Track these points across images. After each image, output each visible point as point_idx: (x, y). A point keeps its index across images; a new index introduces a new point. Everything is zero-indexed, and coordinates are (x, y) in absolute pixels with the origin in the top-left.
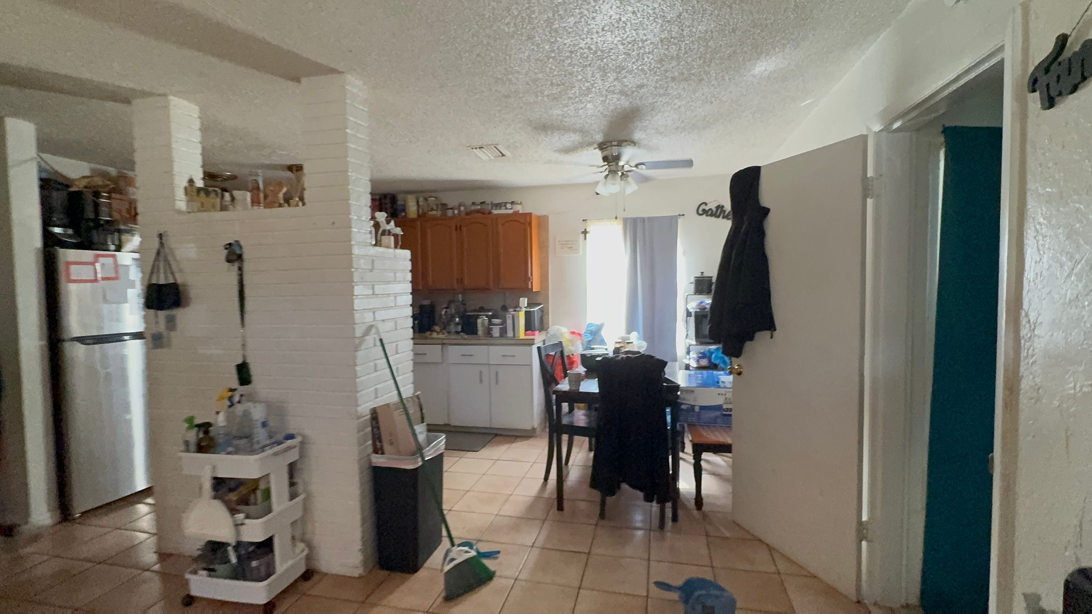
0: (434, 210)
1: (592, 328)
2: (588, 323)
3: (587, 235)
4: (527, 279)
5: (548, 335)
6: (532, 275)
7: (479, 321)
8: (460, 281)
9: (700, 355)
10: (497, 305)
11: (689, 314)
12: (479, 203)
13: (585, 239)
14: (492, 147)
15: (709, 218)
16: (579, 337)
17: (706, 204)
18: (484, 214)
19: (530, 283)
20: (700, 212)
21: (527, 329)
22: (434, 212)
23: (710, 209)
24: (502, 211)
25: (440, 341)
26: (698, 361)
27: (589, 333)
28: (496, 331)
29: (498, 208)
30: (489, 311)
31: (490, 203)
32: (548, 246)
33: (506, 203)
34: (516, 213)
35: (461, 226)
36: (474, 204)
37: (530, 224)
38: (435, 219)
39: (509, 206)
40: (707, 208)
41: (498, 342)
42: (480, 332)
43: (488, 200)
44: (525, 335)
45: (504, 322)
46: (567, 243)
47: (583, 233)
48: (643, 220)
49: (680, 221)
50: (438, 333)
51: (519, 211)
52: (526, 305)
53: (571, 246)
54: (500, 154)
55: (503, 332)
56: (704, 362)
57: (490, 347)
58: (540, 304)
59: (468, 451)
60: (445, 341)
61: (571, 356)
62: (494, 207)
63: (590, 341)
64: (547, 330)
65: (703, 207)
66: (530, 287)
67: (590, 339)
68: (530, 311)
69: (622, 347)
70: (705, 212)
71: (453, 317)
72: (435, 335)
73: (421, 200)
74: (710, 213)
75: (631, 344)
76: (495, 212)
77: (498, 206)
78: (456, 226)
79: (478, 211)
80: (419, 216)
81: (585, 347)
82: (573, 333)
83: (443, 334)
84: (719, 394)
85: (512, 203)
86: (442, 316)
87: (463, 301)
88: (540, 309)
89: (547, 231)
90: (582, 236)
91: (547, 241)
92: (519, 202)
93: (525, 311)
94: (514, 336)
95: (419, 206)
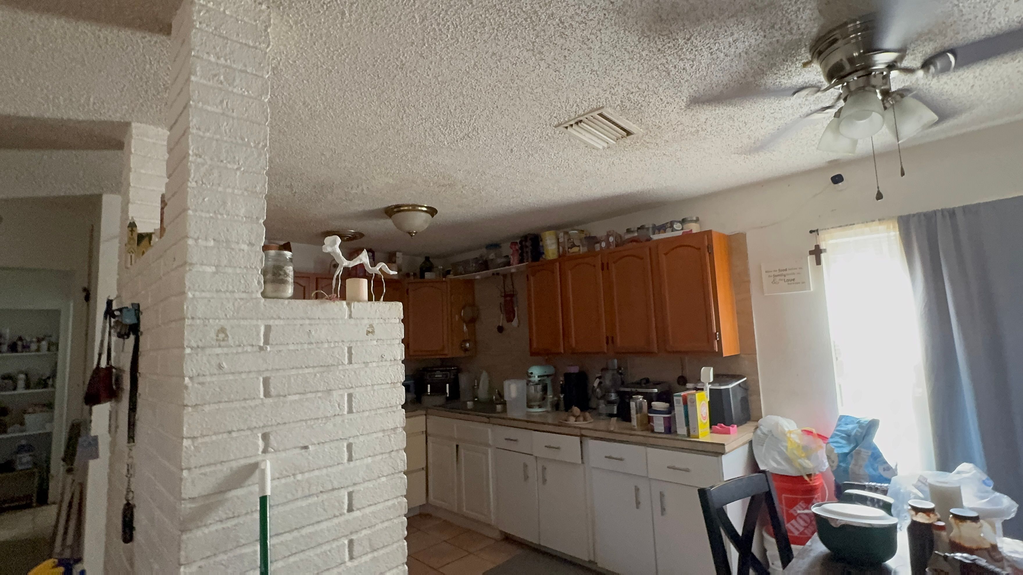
0: (574, 246)
1: (850, 427)
2: (840, 415)
3: (823, 256)
5: (759, 432)
6: (719, 330)
7: (633, 404)
8: (610, 340)
12: (636, 229)
13: (819, 263)
16: (820, 441)
18: (641, 242)
19: (716, 342)
22: (575, 249)
24: (669, 234)
25: (577, 431)
27: (842, 438)
28: (659, 423)
29: (662, 231)
30: (656, 384)
31: (651, 226)
32: (749, 282)
33: (672, 223)
34: (689, 234)
35: (608, 264)
36: (629, 231)
37: (710, 248)
38: (578, 257)
39: (677, 226)
41: (660, 442)
42: (634, 422)
43: (648, 223)
44: (710, 434)
46: (784, 273)
47: (811, 253)
50: (577, 418)
51: (691, 230)
52: (712, 380)
53: (792, 277)
54: (622, 131)
57: (649, 449)
61: (806, 478)
62: (657, 231)
63: (846, 454)
64: (755, 421)
66: (717, 349)
67: (846, 450)
68: (721, 390)
72: (571, 419)
73: (562, 235)
76: (656, 237)
77: (662, 228)
78: (603, 264)
79: (633, 240)
80: (560, 256)
81: (835, 464)
82: (808, 433)
85: (683, 221)
86: (594, 390)
87: (619, 368)
88: (739, 385)
89: (744, 256)
90: (811, 259)
91: (746, 271)
92: (695, 219)
93: (711, 390)
94: (689, 435)
95: (558, 243)
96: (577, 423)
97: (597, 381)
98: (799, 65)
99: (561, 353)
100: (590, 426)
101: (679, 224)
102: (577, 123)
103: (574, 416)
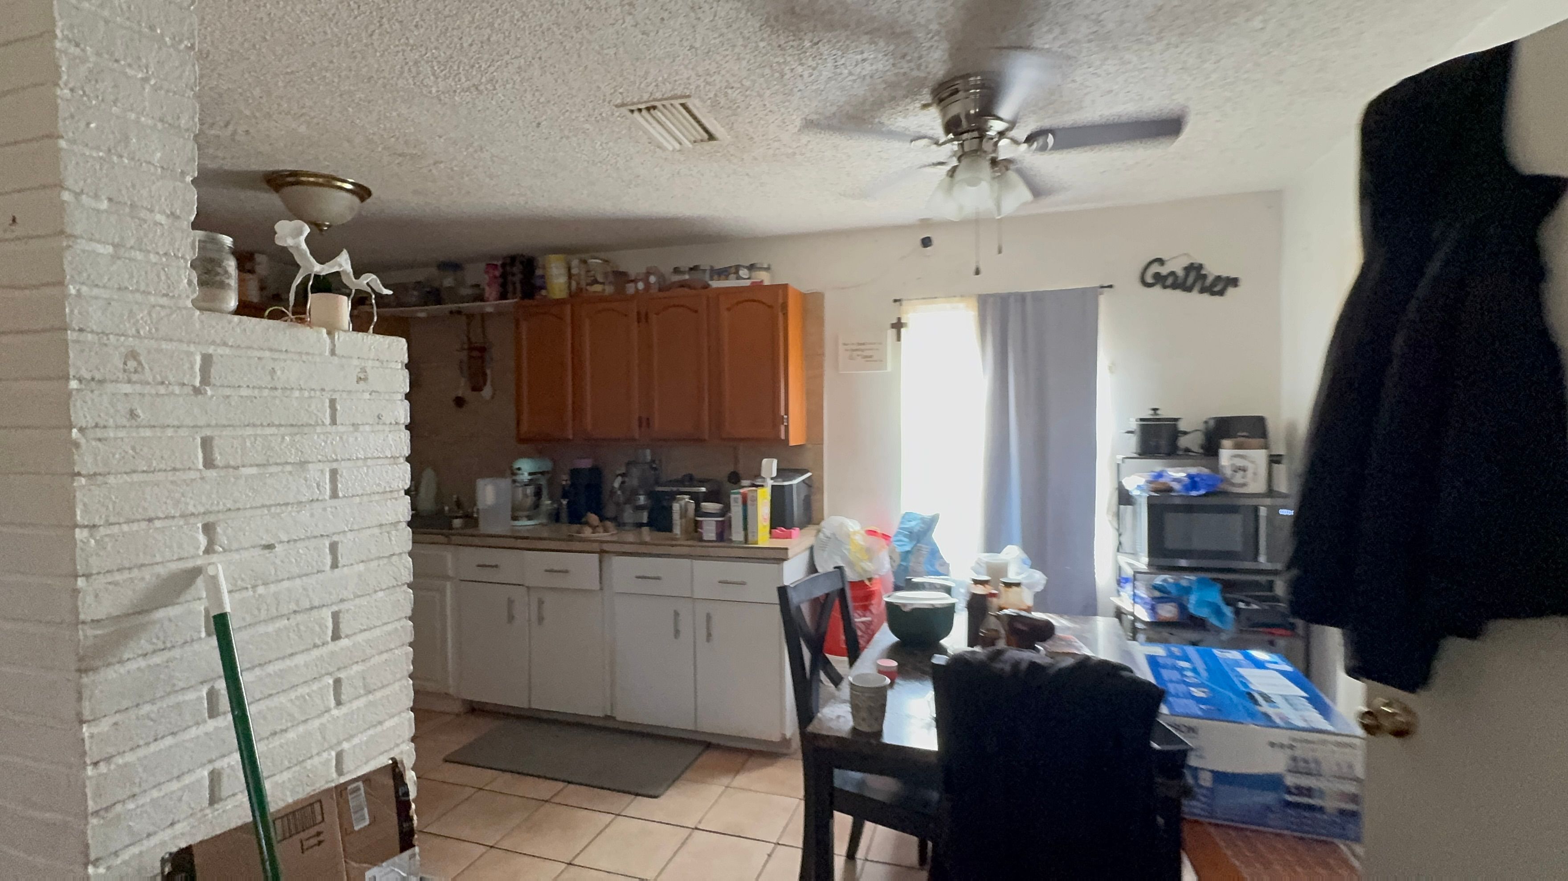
0: (596, 282)
1: (913, 523)
2: (903, 512)
3: (903, 330)
4: (776, 419)
5: (821, 535)
6: (787, 413)
7: (676, 507)
8: (645, 422)
9: (1157, 594)
10: (722, 472)
11: (1124, 498)
12: (687, 269)
13: (899, 339)
14: (676, 103)
15: (1169, 291)
16: (883, 542)
17: (1160, 261)
18: (695, 288)
19: (783, 428)
20: (1149, 280)
21: (773, 526)
22: (598, 288)
23: (1173, 273)
24: (731, 283)
25: (596, 546)
27: (905, 536)
28: (709, 529)
29: (723, 277)
30: (702, 482)
31: (708, 268)
32: (823, 354)
33: (738, 268)
34: (758, 286)
35: (647, 314)
36: (677, 271)
37: (784, 307)
38: (601, 299)
39: (743, 273)
40: (1164, 271)
41: (712, 552)
42: (677, 530)
43: (705, 263)
44: (772, 536)
45: (726, 510)
46: (862, 347)
47: (893, 326)
48: (1022, 298)
49: (1104, 302)
50: (594, 528)
51: (762, 282)
52: (774, 474)
53: (869, 353)
54: (706, 136)
55: (724, 531)
56: (1168, 611)
57: (697, 562)
58: (802, 472)
59: (637, 795)
60: (606, 547)
61: (867, 583)
62: (716, 277)
63: (908, 552)
64: (818, 524)
65: (1155, 268)
66: (783, 437)
67: (908, 548)
68: (783, 486)
69: (993, 595)
70: (1159, 279)
71: (635, 493)
72: (587, 532)
73: (575, 263)
74: (1170, 281)
76: (715, 284)
77: (723, 273)
78: (638, 313)
79: (682, 285)
80: (571, 295)
81: (896, 565)
82: (872, 533)
83: (606, 531)
85: (752, 267)
86: (613, 492)
87: (653, 461)
88: (803, 481)
89: (820, 321)
90: (892, 333)
91: (821, 342)
92: (765, 266)
93: (773, 486)
94: (746, 540)
95: (570, 276)
96: (596, 535)
97: (619, 479)
98: (918, 105)
99: (568, 440)
100: (615, 539)
101: (746, 271)
102: (648, 109)
103: (590, 526)
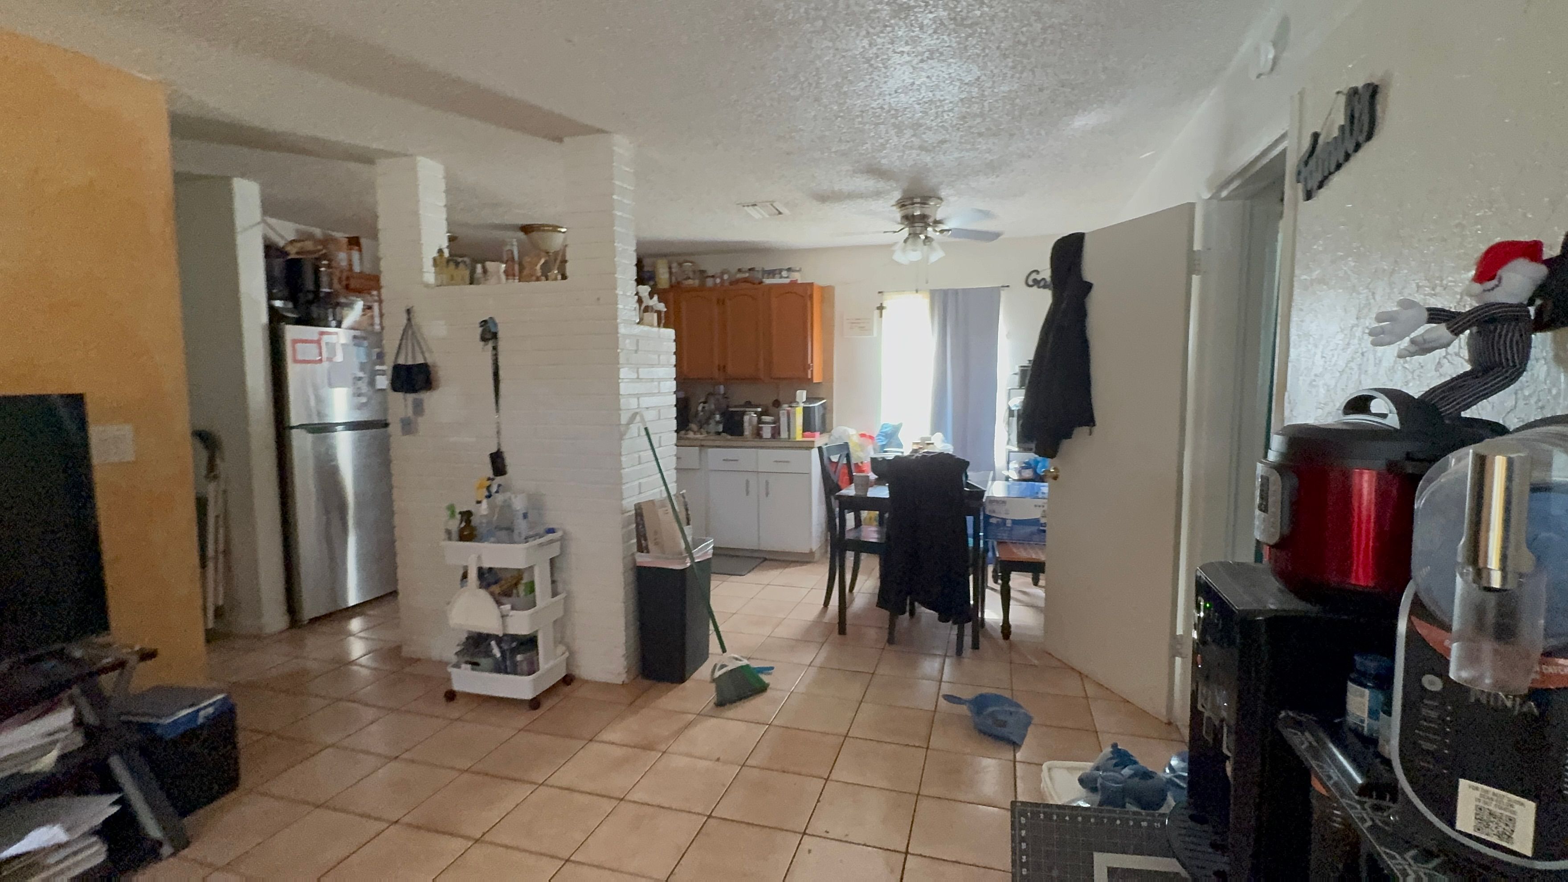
0: (689, 278)
1: (888, 429)
2: (882, 423)
3: (884, 311)
4: (806, 367)
5: (832, 437)
6: (812, 362)
7: (745, 420)
8: (723, 368)
9: (1024, 465)
10: (769, 400)
11: (1011, 413)
12: (747, 270)
13: (881, 316)
14: (768, 204)
15: (1041, 290)
16: (870, 440)
17: (1037, 272)
18: (754, 284)
19: (809, 372)
20: (1031, 283)
21: (804, 431)
22: (690, 282)
23: (1044, 279)
24: (776, 281)
25: (699, 443)
26: (1020, 473)
27: (883, 436)
28: (767, 432)
29: (771, 275)
30: (757, 406)
31: (760, 269)
32: (834, 326)
33: (781, 271)
34: (794, 283)
35: (723, 300)
36: (740, 270)
37: (811, 297)
38: (692, 289)
39: (784, 274)
40: (1039, 278)
41: (768, 444)
42: (747, 432)
43: (759, 266)
44: (803, 437)
45: (777, 421)
46: (858, 321)
47: (878, 308)
48: (956, 292)
49: (1004, 294)
50: (695, 433)
51: (796, 280)
52: (804, 400)
53: (862, 325)
54: (777, 212)
55: (776, 433)
56: (1028, 474)
57: (761, 451)
58: (823, 399)
59: (732, 575)
60: (703, 443)
61: (860, 465)
62: (766, 275)
64: (830, 432)
65: (1034, 276)
66: (809, 377)
67: (884, 443)
68: (809, 407)
69: (921, 448)
70: (1036, 282)
71: (712, 414)
72: (691, 435)
73: (674, 265)
74: (1042, 284)
75: (931, 446)
76: (768, 281)
77: (772, 273)
78: (717, 299)
79: (745, 280)
80: (672, 286)
82: (863, 435)
83: (701, 434)
84: (1036, 506)
85: (789, 270)
86: (697, 412)
87: (725, 394)
88: (822, 404)
89: (832, 306)
90: (877, 312)
91: (832, 319)
92: (798, 269)
93: (804, 407)
94: (789, 438)
95: (671, 273)
96: (697, 436)
97: (701, 405)
98: (888, 204)
100: (708, 438)
101: (786, 272)
102: (752, 206)
103: (693, 431)
